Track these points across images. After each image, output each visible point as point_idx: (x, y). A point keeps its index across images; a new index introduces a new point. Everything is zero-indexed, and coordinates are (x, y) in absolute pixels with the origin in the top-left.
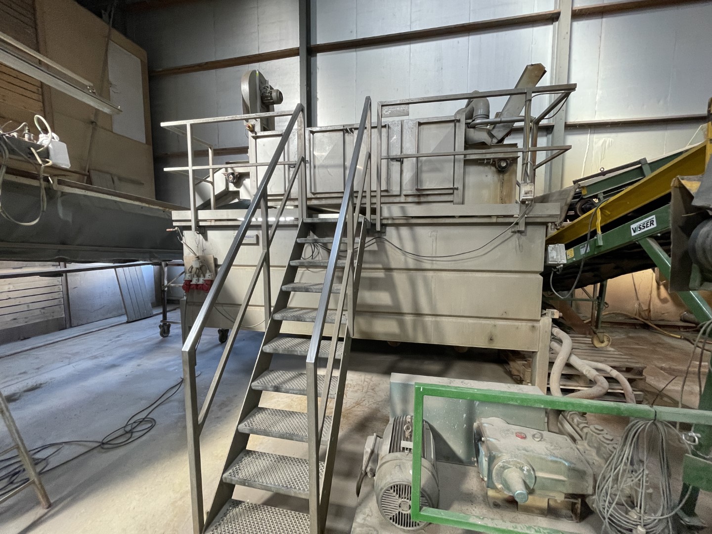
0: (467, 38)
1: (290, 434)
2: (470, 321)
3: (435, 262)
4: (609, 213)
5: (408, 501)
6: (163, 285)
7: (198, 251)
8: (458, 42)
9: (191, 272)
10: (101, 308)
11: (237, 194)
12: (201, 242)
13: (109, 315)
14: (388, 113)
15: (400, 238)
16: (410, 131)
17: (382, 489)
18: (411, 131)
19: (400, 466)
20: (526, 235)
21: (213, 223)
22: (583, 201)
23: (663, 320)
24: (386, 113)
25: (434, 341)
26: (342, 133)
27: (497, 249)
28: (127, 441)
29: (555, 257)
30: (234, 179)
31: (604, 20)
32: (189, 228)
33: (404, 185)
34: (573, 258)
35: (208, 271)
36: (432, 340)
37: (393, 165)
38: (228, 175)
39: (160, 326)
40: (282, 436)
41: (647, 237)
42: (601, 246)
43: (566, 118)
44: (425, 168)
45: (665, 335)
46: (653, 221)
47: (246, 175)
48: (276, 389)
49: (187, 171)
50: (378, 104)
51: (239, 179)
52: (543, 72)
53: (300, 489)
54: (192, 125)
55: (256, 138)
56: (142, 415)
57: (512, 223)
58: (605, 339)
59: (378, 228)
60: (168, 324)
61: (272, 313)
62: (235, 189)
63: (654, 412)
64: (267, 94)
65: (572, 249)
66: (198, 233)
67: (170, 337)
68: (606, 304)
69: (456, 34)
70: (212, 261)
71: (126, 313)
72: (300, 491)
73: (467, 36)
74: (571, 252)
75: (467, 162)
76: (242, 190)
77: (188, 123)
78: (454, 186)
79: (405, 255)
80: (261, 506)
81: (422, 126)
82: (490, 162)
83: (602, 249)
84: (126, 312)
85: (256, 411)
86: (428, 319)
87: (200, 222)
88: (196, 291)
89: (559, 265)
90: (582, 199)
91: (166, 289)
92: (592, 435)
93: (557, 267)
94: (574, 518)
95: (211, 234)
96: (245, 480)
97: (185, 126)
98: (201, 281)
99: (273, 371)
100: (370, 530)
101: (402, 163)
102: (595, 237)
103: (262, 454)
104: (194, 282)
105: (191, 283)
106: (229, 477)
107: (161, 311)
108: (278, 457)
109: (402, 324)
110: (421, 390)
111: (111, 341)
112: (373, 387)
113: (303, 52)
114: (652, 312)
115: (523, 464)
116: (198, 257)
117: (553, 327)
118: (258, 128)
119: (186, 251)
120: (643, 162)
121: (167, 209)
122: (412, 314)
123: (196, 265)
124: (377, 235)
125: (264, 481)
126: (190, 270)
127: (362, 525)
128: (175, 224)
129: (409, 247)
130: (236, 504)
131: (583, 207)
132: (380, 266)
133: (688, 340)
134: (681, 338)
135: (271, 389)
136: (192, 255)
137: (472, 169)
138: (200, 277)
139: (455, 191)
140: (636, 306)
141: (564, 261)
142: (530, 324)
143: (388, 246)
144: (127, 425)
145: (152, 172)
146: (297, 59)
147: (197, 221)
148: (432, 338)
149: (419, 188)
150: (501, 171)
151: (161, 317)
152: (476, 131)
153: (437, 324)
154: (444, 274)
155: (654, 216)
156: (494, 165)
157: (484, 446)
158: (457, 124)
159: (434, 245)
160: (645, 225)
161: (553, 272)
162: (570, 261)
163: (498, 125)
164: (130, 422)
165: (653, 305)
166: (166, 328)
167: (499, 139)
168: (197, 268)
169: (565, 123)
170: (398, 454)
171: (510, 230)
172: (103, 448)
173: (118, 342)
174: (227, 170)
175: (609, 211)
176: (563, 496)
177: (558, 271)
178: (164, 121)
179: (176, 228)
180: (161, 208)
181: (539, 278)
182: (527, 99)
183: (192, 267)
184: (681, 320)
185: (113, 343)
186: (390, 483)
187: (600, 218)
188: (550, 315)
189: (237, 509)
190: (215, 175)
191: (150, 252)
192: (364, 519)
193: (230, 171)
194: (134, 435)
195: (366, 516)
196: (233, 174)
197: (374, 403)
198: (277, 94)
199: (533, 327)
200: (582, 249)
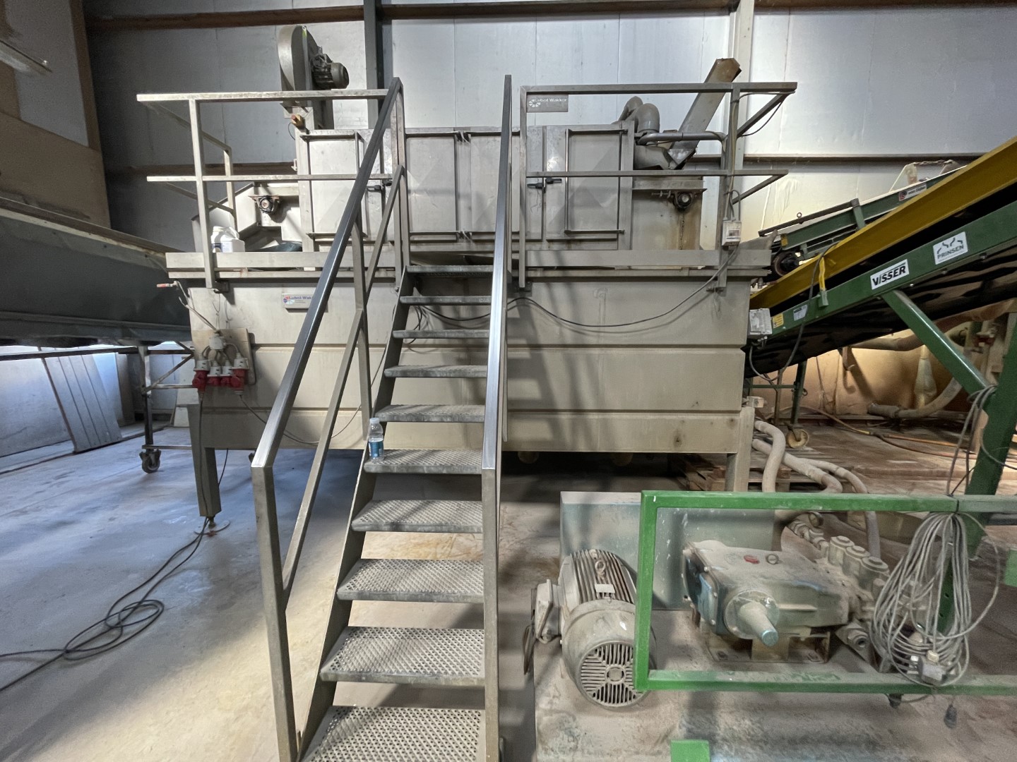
0: (616, 21)
1: (427, 593)
2: (651, 416)
3: (602, 334)
4: (835, 263)
5: (620, 666)
6: (144, 386)
7: (218, 321)
8: (605, 27)
9: (206, 358)
10: (21, 431)
11: (276, 232)
12: (223, 306)
13: (36, 444)
14: (537, 106)
15: (553, 299)
16: (556, 143)
17: (581, 655)
18: (558, 144)
19: (603, 618)
20: (725, 296)
21: (245, 275)
22: (782, 255)
23: (849, 414)
24: (534, 106)
25: (601, 449)
26: (452, 140)
27: (687, 314)
28: (116, 640)
29: (758, 327)
30: (271, 206)
31: (792, 17)
32: (200, 283)
33: (547, 225)
34: (783, 326)
35: (239, 355)
36: (598, 447)
37: (530, 193)
38: (261, 200)
39: (142, 455)
40: (414, 598)
41: (895, 289)
42: (825, 307)
43: (744, 150)
44: (577, 201)
45: (852, 431)
46: (904, 267)
47: (294, 201)
48: (394, 526)
49: (194, 183)
50: (522, 90)
51: (280, 207)
52: (737, 70)
53: (453, 673)
54: (198, 103)
55: (308, 139)
56: (137, 597)
57: (711, 277)
58: (802, 437)
59: (522, 284)
60: (155, 450)
61: (373, 410)
62: (273, 224)
63: (956, 503)
64: (323, 70)
65: (781, 314)
66: (216, 292)
67: (162, 471)
68: (805, 390)
69: (602, 14)
70: (245, 338)
71: (72, 438)
72: (454, 677)
73: (615, 18)
74: (780, 319)
75: (638, 195)
76: (284, 225)
77: (191, 98)
78: (618, 228)
79: (559, 324)
80: (379, 708)
81: (573, 138)
82: (667, 195)
83: (828, 311)
84: (71, 435)
85: (361, 565)
86: (593, 417)
87: (221, 273)
88: (216, 389)
89: (762, 336)
90: (782, 251)
91: (149, 393)
92: (837, 549)
93: (759, 340)
94: (820, 658)
95: (239, 292)
96: (360, 672)
97: (187, 102)
98: (227, 371)
99: (380, 501)
100: (563, 717)
101: (544, 191)
102: (818, 296)
103: (378, 631)
104: (214, 373)
105: (208, 376)
106: (333, 671)
107: (143, 431)
108: (406, 631)
109: (555, 426)
110: (655, 500)
111: (49, 484)
112: (510, 521)
113: (370, 13)
114: (837, 404)
115: (765, 595)
116: (219, 333)
117: (756, 419)
118: (310, 124)
119: (195, 323)
120: (854, 204)
121: (152, 253)
122: (570, 411)
123: (216, 344)
124: (518, 295)
125: (393, 670)
126: (205, 354)
127: (551, 712)
128: (172, 275)
129: (565, 312)
130: (342, 713)
131: (783, 262)
132: (523, 342)
133: (879, 437)
134: (870, 435)
135: (386, 528)
136: (207, 327)
137: (643, 205)
138: (224, 365)
139: (620, 236)
140: (820, 397)
141: (768, 331)
142: (727, 417)
143: (535, 312)
144: (108, 617)
145: (105, 198)
146: (360, 25)
147: (215, 271)
148: (599, 442)
149: (569, 229)
150: (681, 209)
151: (143, 440)
152: (648, 150)
153: (605, 423)
154: (614, 351)
155: (906, 261)
156: (672, 200)
157: (709, 578)
158: (623, 137)
159: (602, 310)
160: (892, 274)
161: (752, 348)
162: (777, 332)
163: (677, 143)
164: (114, 611)
165: (839, 396)
166: (152, 457)
167: (679, 163)
168: (218, 351)
169: (744, 155)
170: (597, 603)
171: (705, 289)
172: (67, 659)
173: (63, 486)
174: (256, 192)
175: (835, 261)
176: (809, 631)
177: (760, 345)
178: (145, 91)
179: (175, 283)
180: (140, 250)
181: (740, 355)
182: (734, 99)
183: (208, 349)
184: (868, 413)
185: (54, 487)
186: (594, 645)
187: (824, 270)
188: (753, 403)
189: (347, 720)
190: (237, 198)
191: (123, 327)
192: (551, 703)
193: (262, 192)
194: (126, 630)
195: (551, 698)
196: (269, 198)
197: (516, 542)
198: (340, 71)
199: (732, 420)
200: (797, 313)
